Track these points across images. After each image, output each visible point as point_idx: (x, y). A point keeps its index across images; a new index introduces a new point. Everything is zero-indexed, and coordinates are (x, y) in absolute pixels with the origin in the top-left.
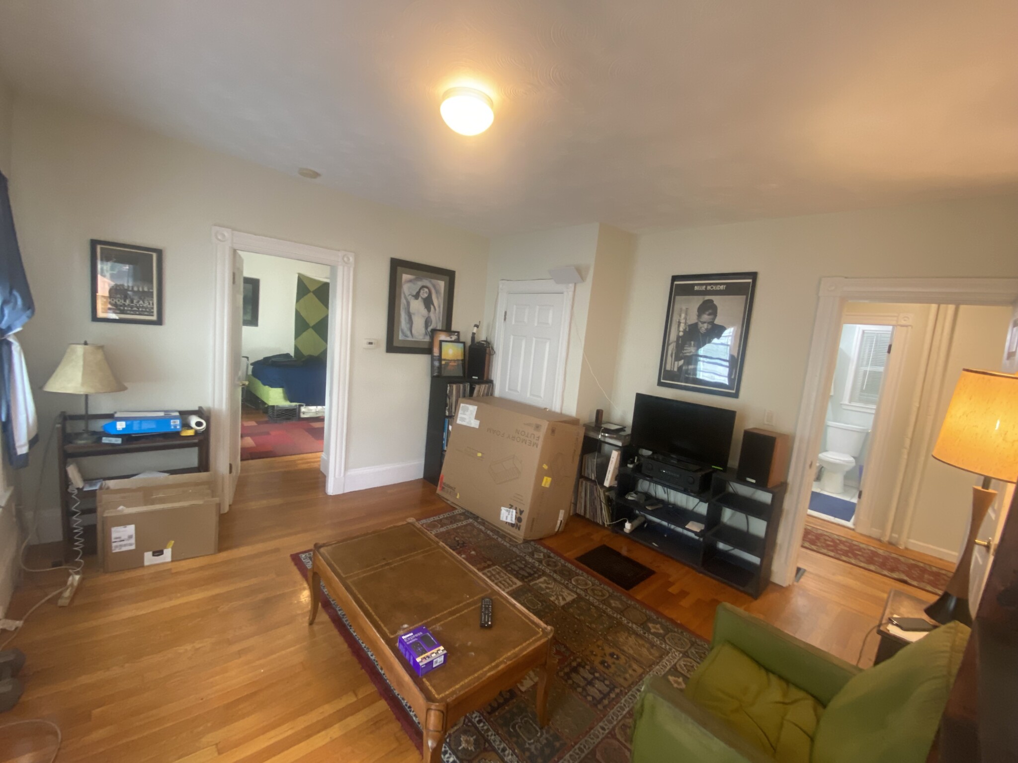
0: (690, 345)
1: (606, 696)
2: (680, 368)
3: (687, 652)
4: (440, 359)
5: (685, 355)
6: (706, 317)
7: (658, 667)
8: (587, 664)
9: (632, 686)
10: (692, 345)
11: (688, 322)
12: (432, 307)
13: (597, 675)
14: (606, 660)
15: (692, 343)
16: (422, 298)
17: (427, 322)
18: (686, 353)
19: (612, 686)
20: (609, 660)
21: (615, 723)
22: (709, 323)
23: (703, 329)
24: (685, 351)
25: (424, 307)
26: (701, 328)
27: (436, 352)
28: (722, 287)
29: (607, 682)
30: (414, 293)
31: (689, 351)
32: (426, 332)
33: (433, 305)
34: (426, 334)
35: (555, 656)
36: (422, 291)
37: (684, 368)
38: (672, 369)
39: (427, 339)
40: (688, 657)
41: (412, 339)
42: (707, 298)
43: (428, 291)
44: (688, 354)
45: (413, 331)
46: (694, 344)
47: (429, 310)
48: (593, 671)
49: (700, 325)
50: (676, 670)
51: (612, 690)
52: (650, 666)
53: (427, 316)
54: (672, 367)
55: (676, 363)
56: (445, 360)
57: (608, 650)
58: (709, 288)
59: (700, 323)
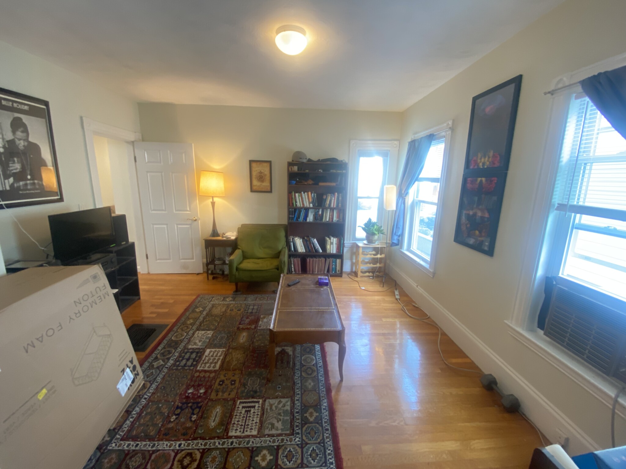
0: (14, 162)
2: (12, 186)
5: (13, 172)
6: (19, 134)
10: (16, 161)
11: (5, 137)
15: (16, 159)
18: (12, 170)
22: (24, 140)
23: (21, 145)
24: (11, 168)
26: (19, 144)
28: (26, 108)
31: (15, 168)
37: (15, 185)
38: (4, 189)
42: (17, 115)
44: (15, 171)
46: (18, 161)
49: (17, 142)
54: (4, 186)
55: (6, 181)
58: (15, 105)
59: (16, 140)
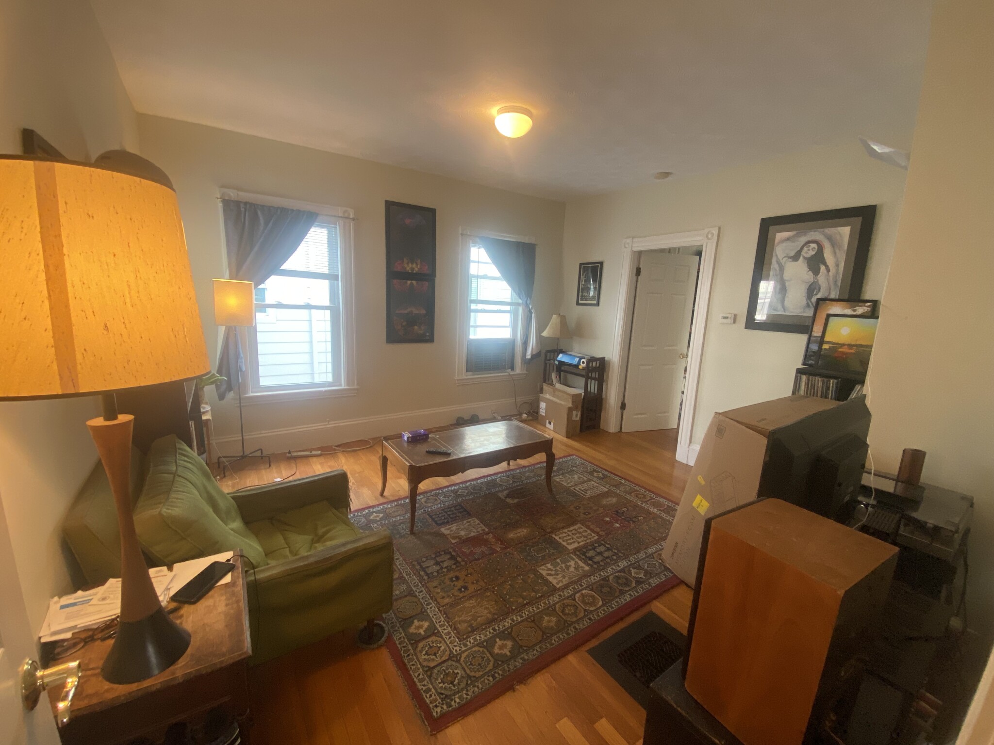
1: (424, 569)
3: (458, 661)
4: (821, 341)
7: (442, 619)
8: (457, 567)
9: (427, 589)
12: (823, 268)
13: (445, 570)
14: (460, 581)
16: (805, 258)
17: (812, 289)
19: (431, 575)
20: (460, 584)
21: (399, 567)
25: (806, 269)
27: (817, 332)
29: (435, 574)
30: (792, 254)
32: (808, 303)
33: (825, 264)
34: (808, 306)
35: (470, 550)
36: (805, 249)
39: (810, 313)
40: (450, 659)
41: (783, 313)
43: (816, 247)
45: (786, 303)
47: (816, 271)
48: (449, 569)
50: (434, 634)
51: (427, 575)
52: (445, 613)
53: (812, 280)
56: (828, 343)
57: (472, 588)
